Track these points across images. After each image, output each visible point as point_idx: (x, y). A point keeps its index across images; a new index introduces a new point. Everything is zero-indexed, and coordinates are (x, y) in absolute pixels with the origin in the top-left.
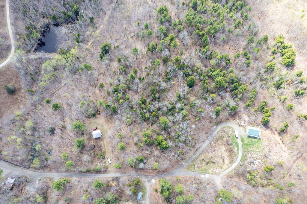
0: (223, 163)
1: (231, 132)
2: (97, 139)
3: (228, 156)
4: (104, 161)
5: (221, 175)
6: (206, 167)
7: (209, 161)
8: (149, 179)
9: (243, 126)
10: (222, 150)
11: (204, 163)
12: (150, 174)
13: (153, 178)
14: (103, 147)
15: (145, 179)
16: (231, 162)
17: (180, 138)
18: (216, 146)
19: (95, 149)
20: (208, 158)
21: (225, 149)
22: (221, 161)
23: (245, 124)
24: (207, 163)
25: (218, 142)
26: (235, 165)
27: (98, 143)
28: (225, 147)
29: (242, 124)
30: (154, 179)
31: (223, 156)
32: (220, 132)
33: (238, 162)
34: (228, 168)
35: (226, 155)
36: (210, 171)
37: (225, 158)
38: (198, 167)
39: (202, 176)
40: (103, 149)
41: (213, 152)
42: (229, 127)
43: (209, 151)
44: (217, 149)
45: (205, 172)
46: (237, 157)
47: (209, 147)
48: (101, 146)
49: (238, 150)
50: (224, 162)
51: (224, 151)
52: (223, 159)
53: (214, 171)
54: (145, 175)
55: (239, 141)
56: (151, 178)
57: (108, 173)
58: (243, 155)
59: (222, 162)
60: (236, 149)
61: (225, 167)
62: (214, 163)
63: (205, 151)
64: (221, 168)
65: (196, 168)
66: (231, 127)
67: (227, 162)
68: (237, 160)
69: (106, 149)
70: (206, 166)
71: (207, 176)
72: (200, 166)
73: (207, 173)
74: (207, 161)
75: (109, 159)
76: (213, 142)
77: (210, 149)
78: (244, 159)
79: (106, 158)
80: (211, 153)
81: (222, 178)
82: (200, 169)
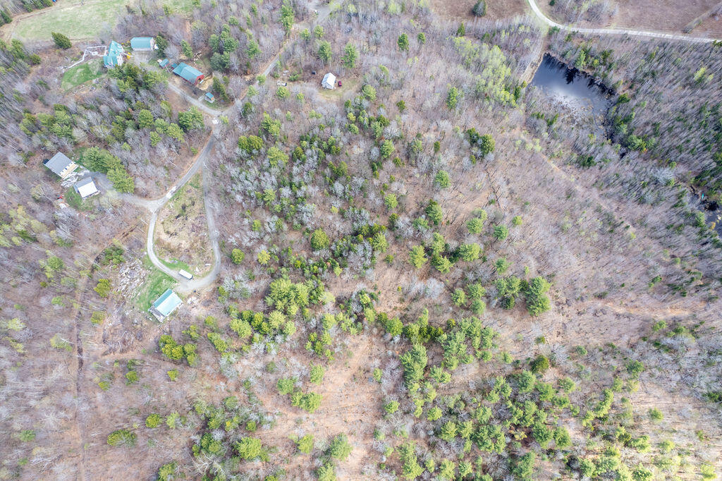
0: (167, 230)
1: (197, 270)
3: (169, 244)
5: (155, 214)
6: (181, 202)
7: (185, 211)
9: (189, 296)
11: (188, 203)
16: (158, 242)
18: (197, 235)
20: (190, 214)
21: (182, 246)
22: (172, 230)
23: (189, 302)
24: (184, 207)
25: (199, 243)
26: (150, 244)
28: (184, 249)
29: (194, 298)
31: (176, 238)
32: (211, 255)
33: (148, 251)
34: (154, 232)
35: (174, 242)
36: (171, 204)
38: (188, 192)
39: (174, 189)
41: (191, 226)
42: (208, 273)
43: (198, 220)
44: (191, 236)
45: (176, 196)
46: (156, 254)
47: (203, 224)
49: (163, 262)
50: (168, 233)
51: (180, 244)
52: (171, 235)
53: (167, 210)
55: (172, 273)
58: (152, 265)
59: (170, 230)
60: (167, 260)
61: (161, 228)
62: (178, 216)
63: (202, 215)
64: (163, 223)
65: (189, 187)
66: (203, 277)
67: (164, 237)
68: (152, 251)
70: (183, 203)
71: (169, 195)
72: (189, 195)
73: (173, 198)
74: (188, 210)
76: (206, 234)
77: (200, 225)
78: (147, 263)
80: (193, 222)
81: (150, 214)
82: (185, 193)
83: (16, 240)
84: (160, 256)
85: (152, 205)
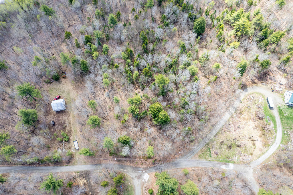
0: (254, 147)
1: (260, 101)
2: (59, 112)
3: (260, 137)
4: (67, 145)
5: (253, 165)
6: (228, 153)
7: (232, 144)
8: (139, 174)
9: (278, 92)
10: (251, 127)
11: (224, 147)
12: (141, 166)
13: (146, 172)
14: (68, 125)
15: (132, 173)
16: (266, 145)
17: (187, 107)
18: (240, 121)
19: (55, 127)
20: (230, 139)
21: (254, 126)
22: (250, 143)
23: (281, 89)
24: (230, 147)
25: (243, 116)
26: (273, 149)
27: (61, 119)
28: (254, 122)
29: (277, 89)
30: (146, 174)
31: (252, 135)
32: (245, 100)
33: (278, 146)
34: (263, 154)
35: (256, 134)
36: (235, 159)
37: (255, 139)
38: (216, 154)
39: (224, 167)
40: (67, 128)
41: (237, 131)
42: (257, 93)
43: (230, 129)
44: (243, 125)
45: (227, 160)
46: (275, 137)
47: (230, 123)
48: (65, 123)
49: (275, 127)
50: (254, 144)
51: (254, 128)
52: (253, 141)
53: (241, 158)
54: (133, 168)
56: (142, 171)
57: (73, 165)
58: (284, 134)
59: (251, 145)
60: (272, 125)
62: (239, 146)
63: (225, 129)
64: (252, 154)
65: (213, 156)
66: (261, 94)
67: (259, 144)
68: (276, 141)
69: (72, 128)
70: (227, 151)
71: (231, 166)
72: (219, 152)
73: (230, 162)
74: (229, 143)
75: (76, 143)
76: (235, 116)
77: (232, 125)
78: (286, 139)
79: (72, 142)
80: (234, 132)
81: (254, 170)
82: (220, 156)
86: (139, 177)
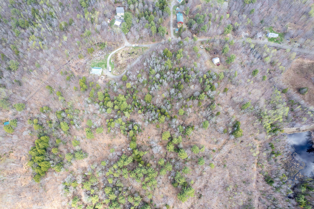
1: (114, 71)
3: (118, 58)
6: (134, 50)
7: (132, 54)
9: (104, 75)
11: (136, 52)
16: (116, 54)
20: (132, 56)
22: (123, 55)
23: (102, 77)
24: (133, 53)
25: (124, 65)
26: (113, 52)
28: (119, 63)
29: (104, 77)
31: (121, 58)
32: (122, 72)
34: (119, 51)
36: (131, 48)
39: (137, 45)
41: (128, 59)
42: (116, 75)
43: (132, 60)
44: (125, 62)
45: (135, 48)
46: (111, 56)
47: (131, 62)
49: (110, 60)
50: (121, 55)
51: (120, 61)
53: (128, 49)
55: (108, 65)
58: (107, 58)
60: (111, 61)
61: (121, 52)
62: (129, 53)
64: (123, 51)
65: (141, 49)
66: (113, 75)
67: (119, 55)
68: (111, 55)
71: (134, 45)
72: (138, 51)
74: (133, 54)
80: (130, 59)
81: (124, 45)
82: (138, 49)
83: (89, 19)
84: (112, 57)
85: (127, 43)
86: (172, 38)
